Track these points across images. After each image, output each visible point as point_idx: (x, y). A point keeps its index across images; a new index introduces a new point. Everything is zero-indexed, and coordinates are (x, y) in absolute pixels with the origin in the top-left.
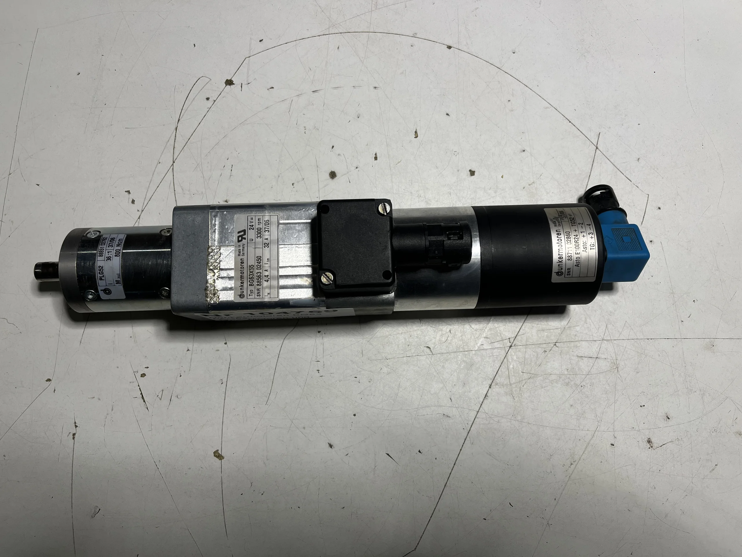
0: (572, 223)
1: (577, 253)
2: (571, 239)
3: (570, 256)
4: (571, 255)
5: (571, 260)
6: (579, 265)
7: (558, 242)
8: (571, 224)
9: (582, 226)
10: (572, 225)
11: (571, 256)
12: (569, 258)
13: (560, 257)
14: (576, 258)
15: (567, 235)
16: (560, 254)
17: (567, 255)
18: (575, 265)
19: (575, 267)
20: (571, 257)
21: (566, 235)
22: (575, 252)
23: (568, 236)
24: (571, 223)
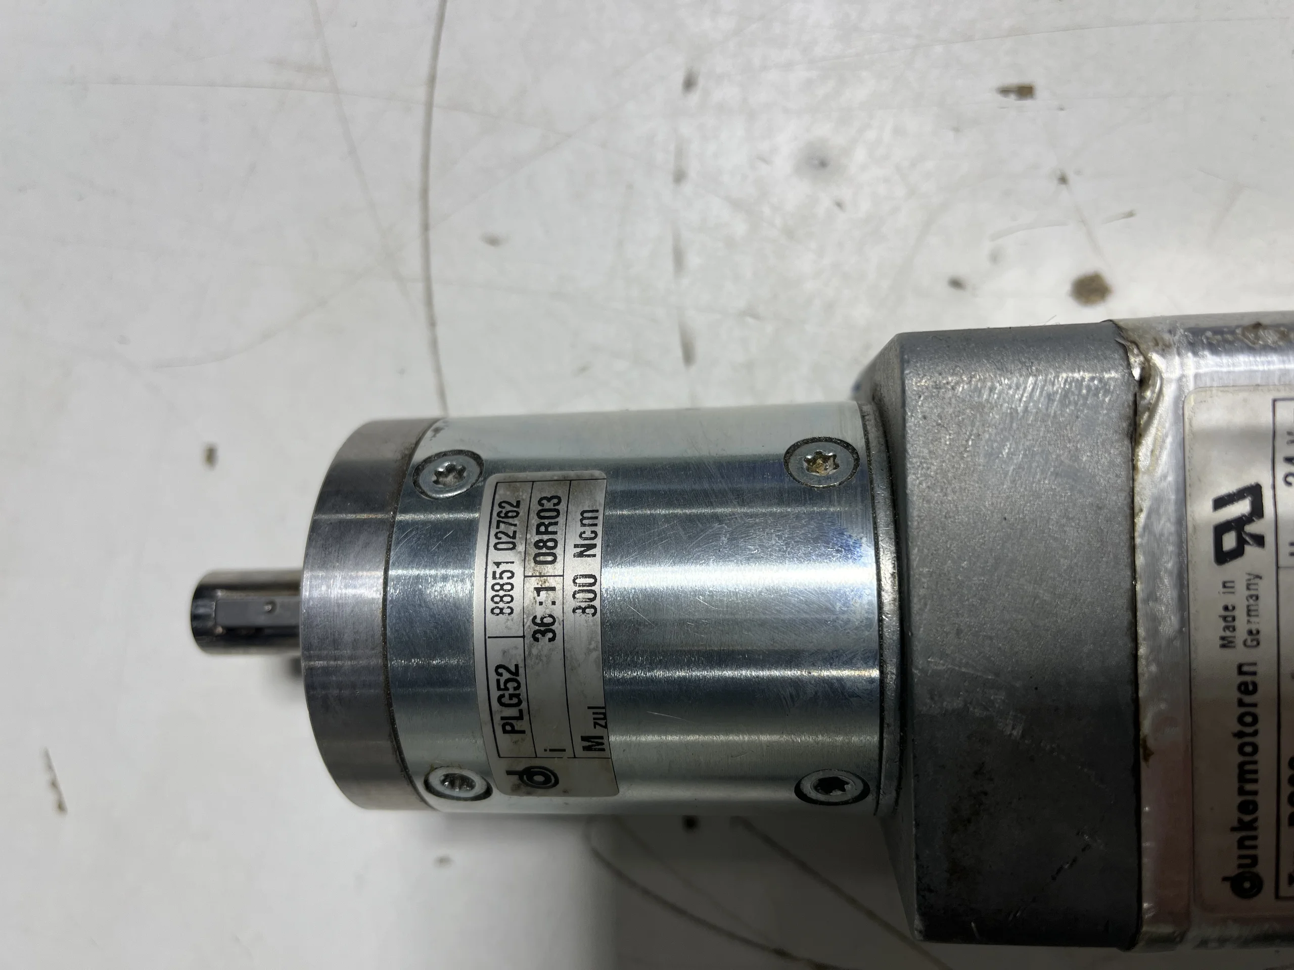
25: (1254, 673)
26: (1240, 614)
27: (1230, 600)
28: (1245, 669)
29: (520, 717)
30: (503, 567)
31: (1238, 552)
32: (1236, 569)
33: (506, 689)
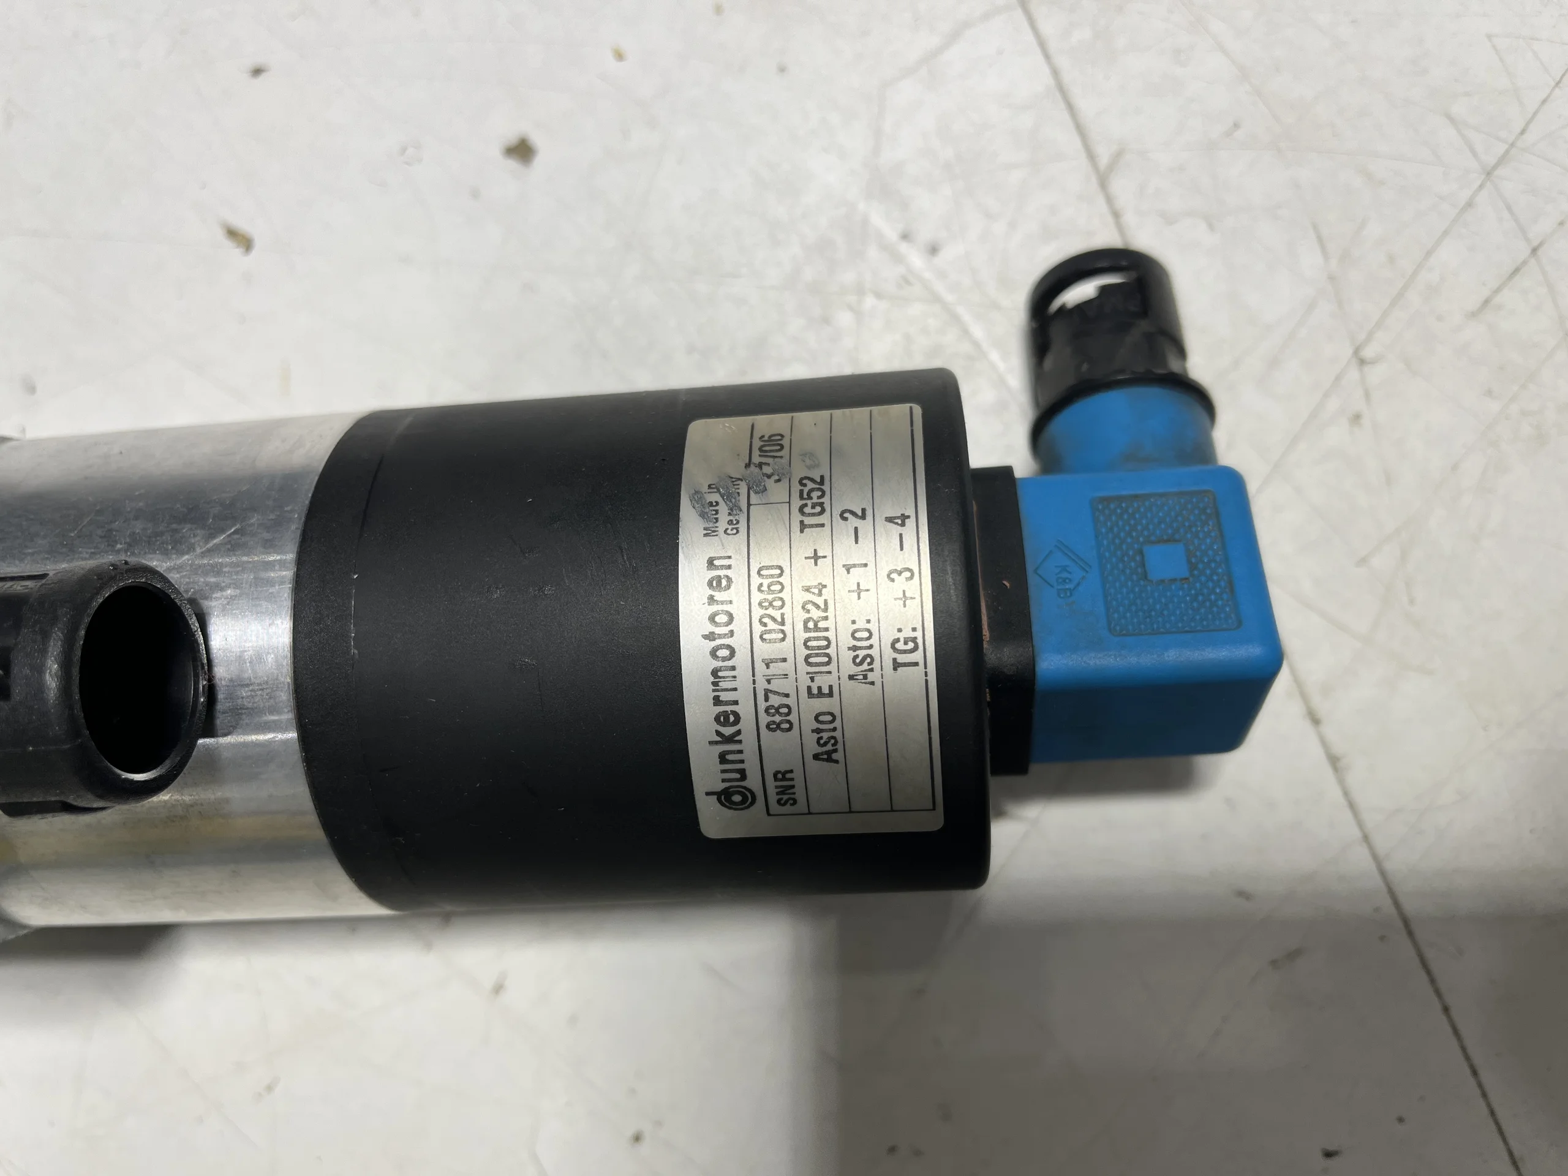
0: (807, 510)
1: (820, 688)
2: (787, 610)
3: (777, 710)
4: (785, 701)
5: (790, 729)
6: (834, 756)
7: (711, 628)
8: (797, 517)
9: (856, 529)
10: (803, 526)
11: (788, 707)
12: (777, 718)
13: (726, 714)
14: (816, 718)
15: (765, 588)
16: (724, 696)
17: (762, 705)
18: (816, 757)
19: (813, 766)
20: (785, 710)
21: (761, 585)
22: (809, 683)
23: (770, 591)
24: (801, 510)
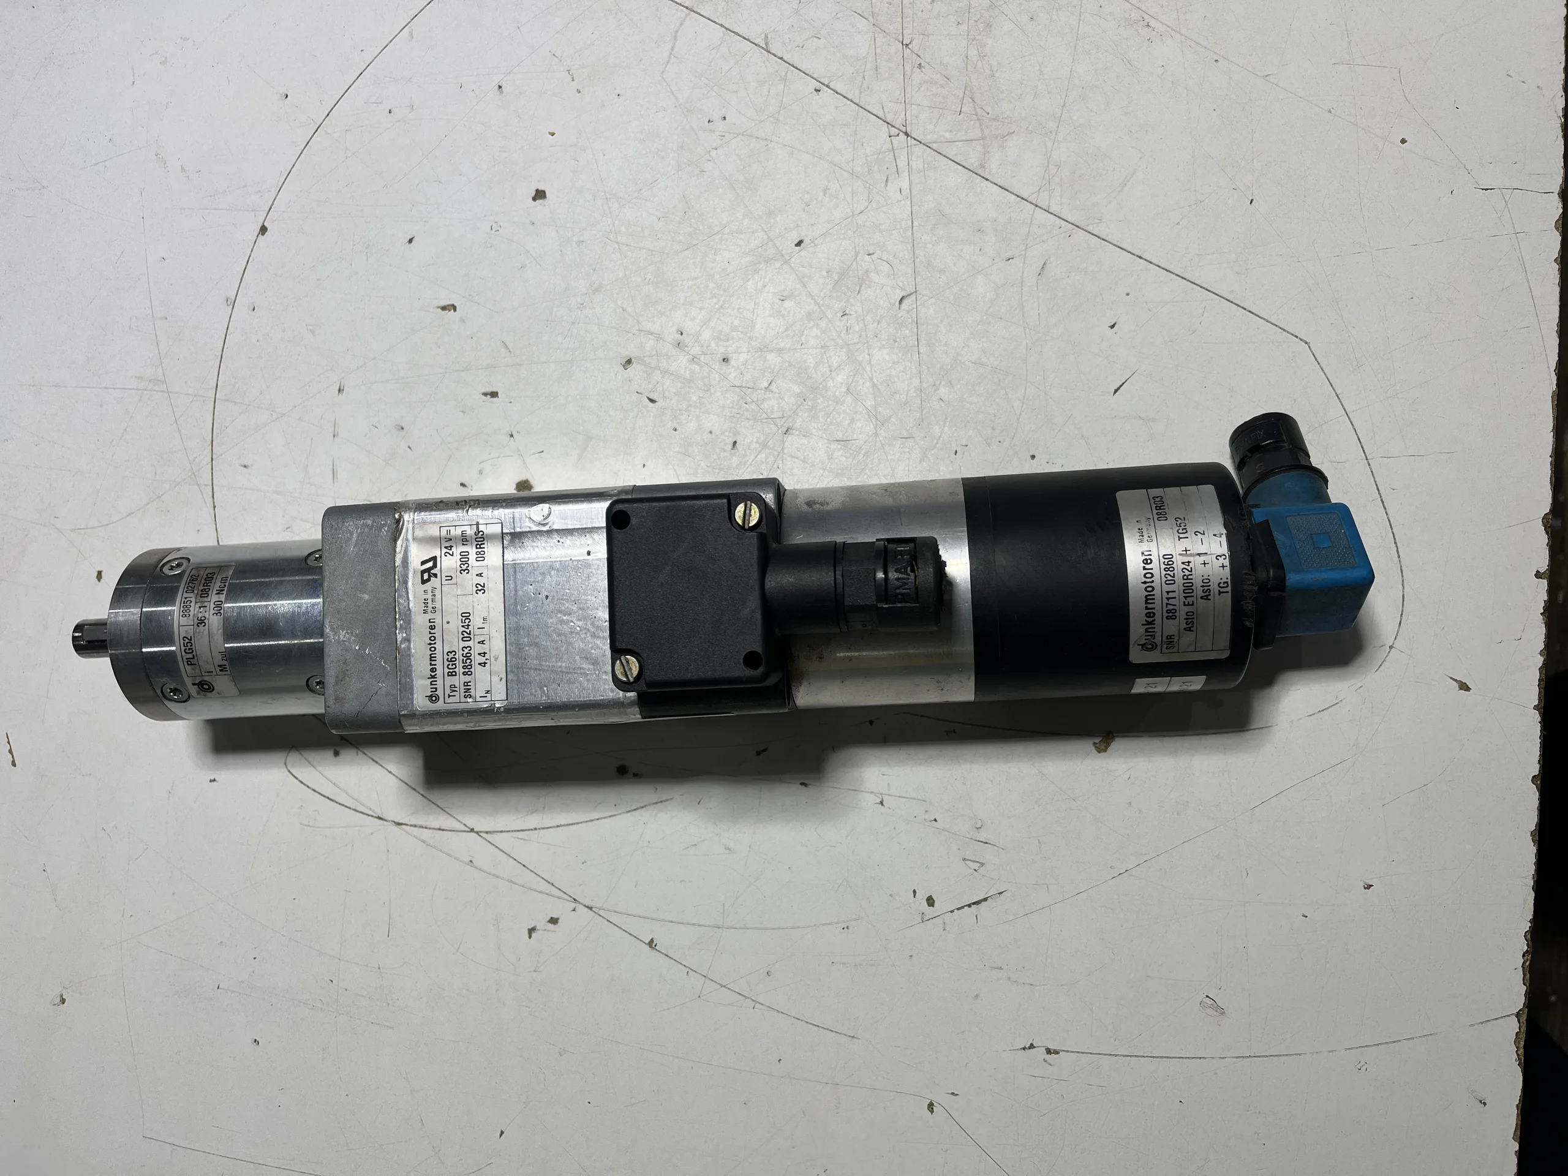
25: (434, 622)
26: (429, 601)
27: (426, 597)
28: (431, 621)
29: (193, 658)
30: (188, 599)
31: (428, 580)
32: (428, 586)
33: (187, 646)
